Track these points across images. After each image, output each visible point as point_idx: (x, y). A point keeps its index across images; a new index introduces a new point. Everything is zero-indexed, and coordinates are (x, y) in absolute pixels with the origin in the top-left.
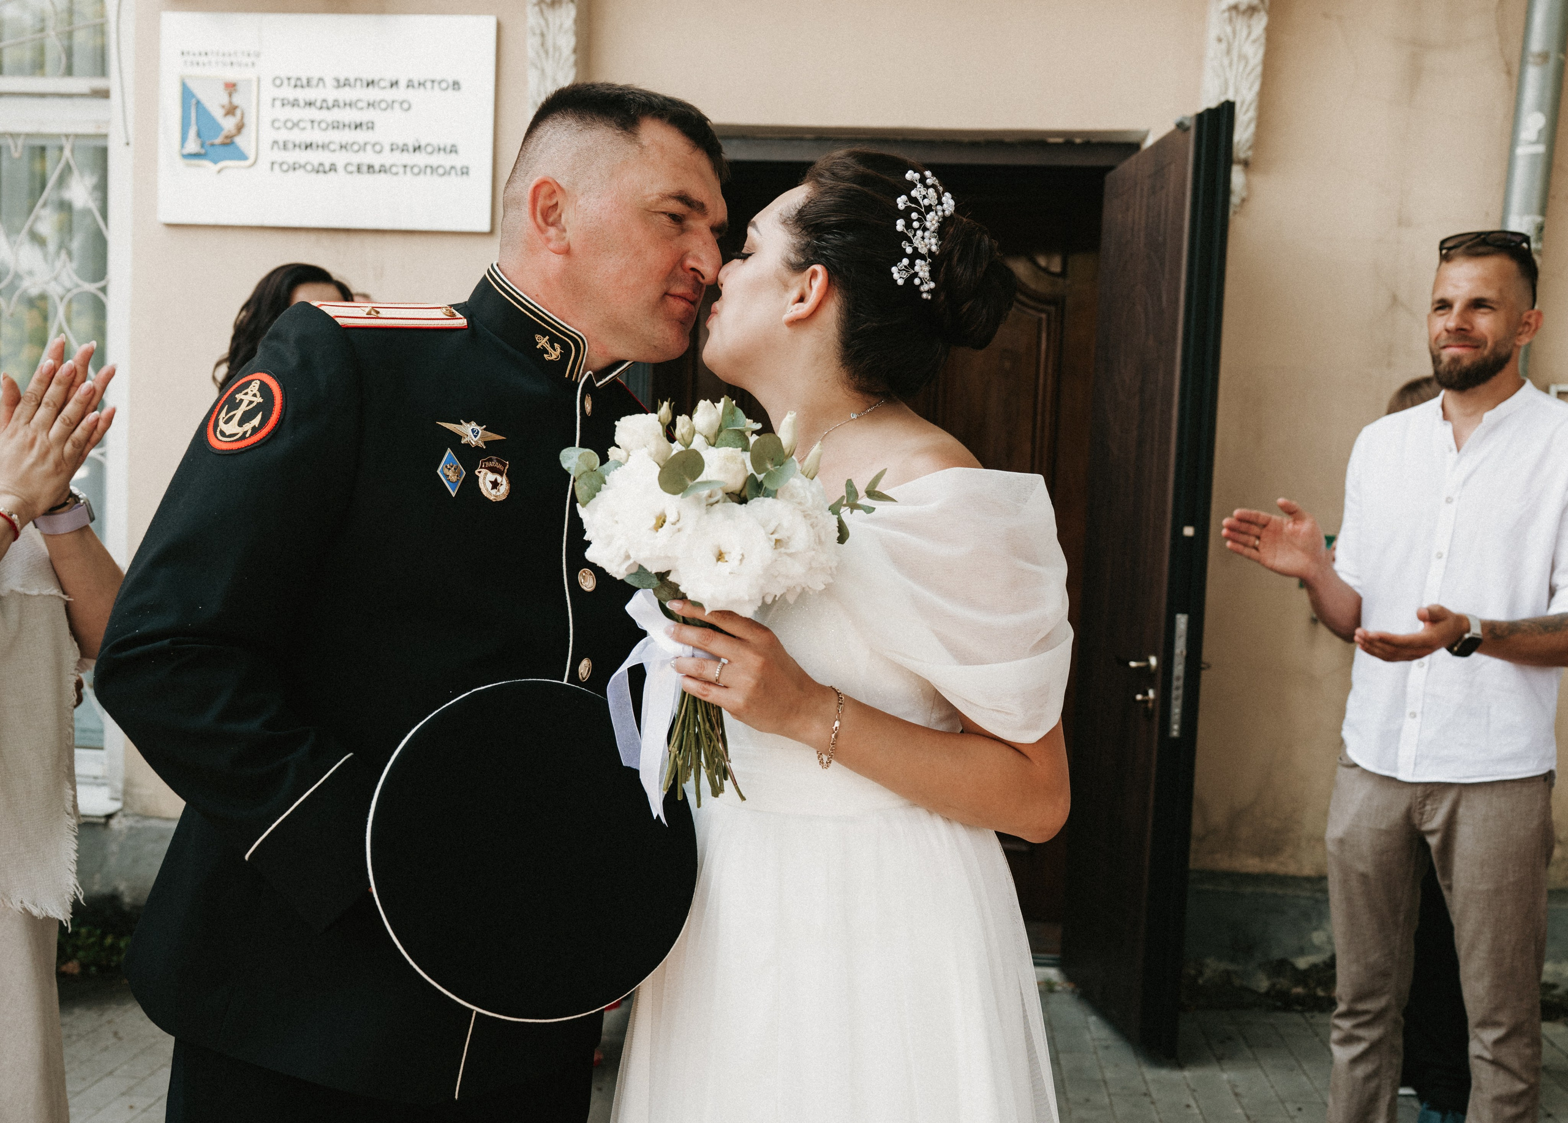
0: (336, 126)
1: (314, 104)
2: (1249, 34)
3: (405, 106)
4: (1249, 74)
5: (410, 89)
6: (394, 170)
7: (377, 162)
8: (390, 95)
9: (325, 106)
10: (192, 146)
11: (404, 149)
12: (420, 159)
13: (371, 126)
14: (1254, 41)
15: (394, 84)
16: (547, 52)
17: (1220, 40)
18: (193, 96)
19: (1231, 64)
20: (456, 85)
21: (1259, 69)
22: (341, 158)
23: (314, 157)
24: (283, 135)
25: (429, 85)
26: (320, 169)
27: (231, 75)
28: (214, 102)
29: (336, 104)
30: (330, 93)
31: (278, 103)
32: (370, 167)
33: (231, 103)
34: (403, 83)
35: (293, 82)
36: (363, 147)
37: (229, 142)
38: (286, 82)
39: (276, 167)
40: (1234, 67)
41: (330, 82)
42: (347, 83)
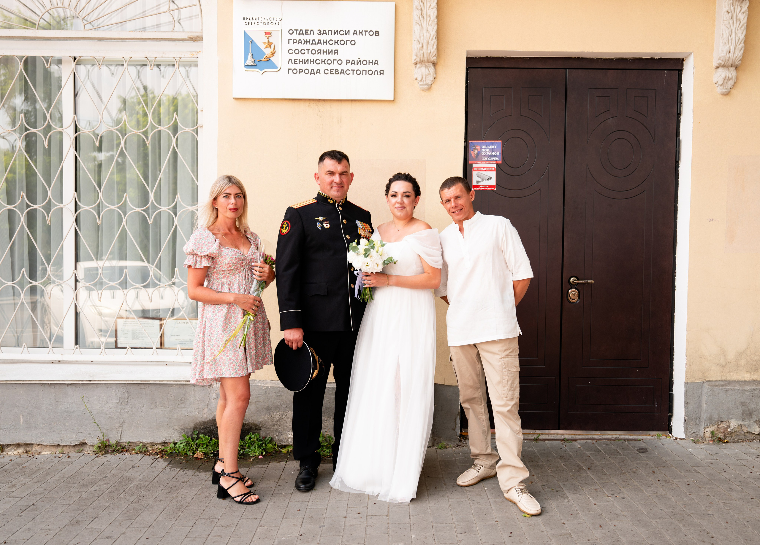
0: (319, 52)
1: (309, 42)
2: (741, 10)
3: (353, 43)
4: (741, 27)
5: (355, 35)
6: (348, 72)
7: (339, 68)
8: (345, 38)
9: (314, 43)
10: (249, 62)
11: (353, 62)
12: (361, 67)
13: (336, 52)
14: (744, 13)
15: (348, 33)
16: (423, 17)
17: (728, 13)
18: (250, 38)
19: (733, 23)
20: (377, 33)
21: (746, 25)
22: (322, 67)
23: (310, 66)
24: (294, 56)
25: (364, 33)
26: (312, 72)
27: (268, 28)
28: (260, 41)
29: (319, 42)
30: (317, 37)
31: (291, 42)
32: (337, 71)
33: (268, 42)
34: (351, 33)
35: (298, 32)
36: (332, 62)
37: (268, 59)
38: (295, 32)
39: (291, 71)
40: (735, 24)
41: (316, 32)
42: (324, 33)
